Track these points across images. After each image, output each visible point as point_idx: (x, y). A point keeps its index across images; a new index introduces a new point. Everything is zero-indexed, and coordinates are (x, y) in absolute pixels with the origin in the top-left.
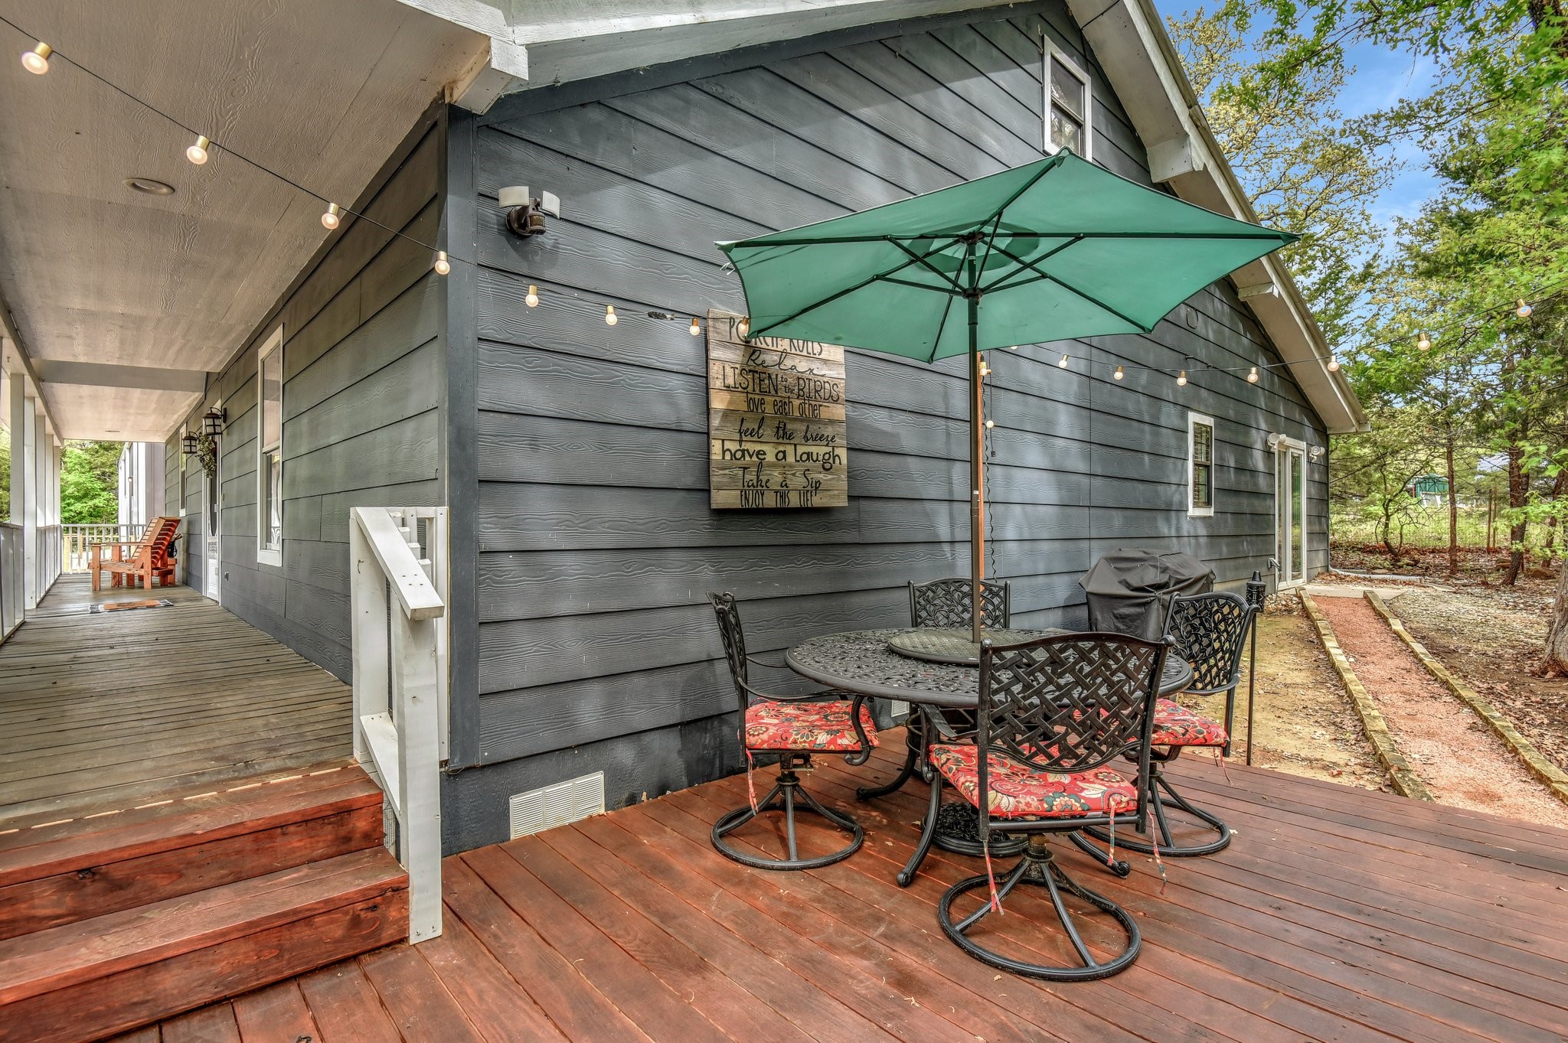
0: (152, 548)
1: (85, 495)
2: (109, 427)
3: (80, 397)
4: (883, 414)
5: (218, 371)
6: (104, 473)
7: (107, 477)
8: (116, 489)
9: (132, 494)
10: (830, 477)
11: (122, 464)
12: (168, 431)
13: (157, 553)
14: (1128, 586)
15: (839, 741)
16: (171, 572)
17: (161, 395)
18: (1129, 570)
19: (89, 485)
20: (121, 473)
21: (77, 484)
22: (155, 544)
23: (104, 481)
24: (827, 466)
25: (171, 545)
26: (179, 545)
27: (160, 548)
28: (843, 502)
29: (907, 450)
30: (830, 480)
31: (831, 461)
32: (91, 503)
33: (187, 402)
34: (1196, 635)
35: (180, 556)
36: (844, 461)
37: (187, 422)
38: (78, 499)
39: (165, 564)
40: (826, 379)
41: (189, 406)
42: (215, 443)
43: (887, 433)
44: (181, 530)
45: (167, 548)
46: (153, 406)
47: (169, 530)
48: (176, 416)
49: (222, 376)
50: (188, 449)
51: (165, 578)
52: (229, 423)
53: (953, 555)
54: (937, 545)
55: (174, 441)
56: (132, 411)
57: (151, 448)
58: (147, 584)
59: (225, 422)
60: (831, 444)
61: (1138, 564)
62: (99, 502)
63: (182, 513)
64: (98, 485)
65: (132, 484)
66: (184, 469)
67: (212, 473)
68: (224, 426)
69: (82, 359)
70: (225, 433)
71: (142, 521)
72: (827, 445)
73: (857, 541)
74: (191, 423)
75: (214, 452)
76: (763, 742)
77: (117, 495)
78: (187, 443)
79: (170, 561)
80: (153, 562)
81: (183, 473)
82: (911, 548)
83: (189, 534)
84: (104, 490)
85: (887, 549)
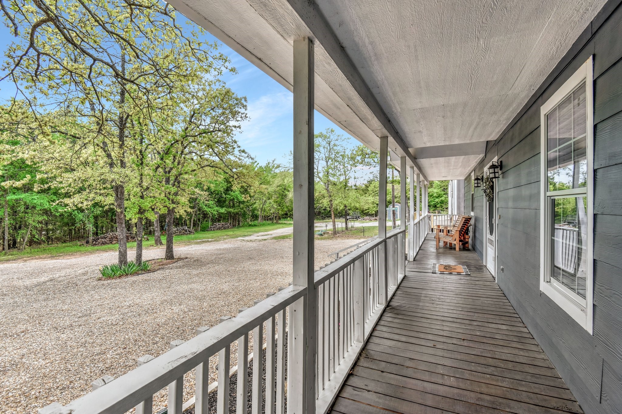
0: (460, 231)
1: (439, 196)
2: (443, 175)
3: (431, 164)
5: (495, 139)
6: (444, 189)
7: (445, 189)
8: (448, 194)
9: (452, 198)
11: (449, 186)
12: (466, 174)
13: (461, 233)
16: (467, 243)
17: (464, 158)
19: (440, 193)
20: (449, 188)
21: (437, 193)
22: (461, 229)
23: (444, 191)
25: (468, 229)
26: (471, 229)
27: (462, 231)
32: (441, 199)
33: (476, 160)
35: (471, 234)
37: (474, 170)
38: (437, 197)
39: (464, 238)
41: (476, 162)
42: (493, 182)
44: (472, 222)
45: (466, 230)
46: (460, 164)
47: (467, 223)
48: (470, 168)
49: (497, 142)
50: (476, 185)
51: (465, 247)
52: (504, 170)
55: (468, 179)
56: (451, 168)
57: (459, 181)
58: (457, 249)
59: (501, 169)
62: (443, 198)
63: (472, 214)
64: (443, 193)
65: (452, 193)
66: (473, 193)
67: (491, 200)
68: (500, 172)
69: (428, 145)
70: (501, 176)
71: (456, 213)
74: (477, 170)
75: (492, 188)
77: (448, 196)
78: (476, 182)
79: (467, 237)
80: (459, 237)
81: (473, 195)
83: (475, 224)
84: (444, 194)
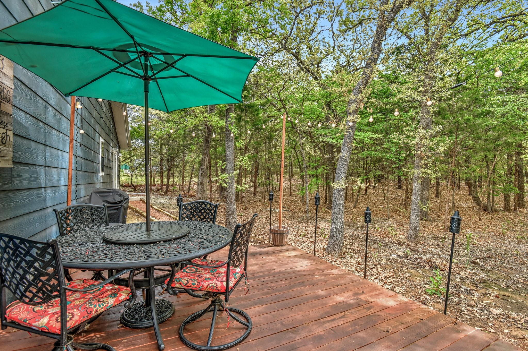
4: (23, 114)
10: (5, 148)
14: (109, 203)
15: (120, 299)
18: (106, 196)
24: (4, 141)
28: (10, 165)
29: (32, 138)
30: (5, 150)
31: (5, 138)
34: (193, 215)
36: (12, 140)
40: (5, 86)
43: (24, 126)
53: (45, 194)
54: (40, 189)
60: (6, 128)
61: (110, 194)
72: (4, 128)
73: (11, 188)
76: (76, 322)
82: (31, 191)
85: (23, 193)
